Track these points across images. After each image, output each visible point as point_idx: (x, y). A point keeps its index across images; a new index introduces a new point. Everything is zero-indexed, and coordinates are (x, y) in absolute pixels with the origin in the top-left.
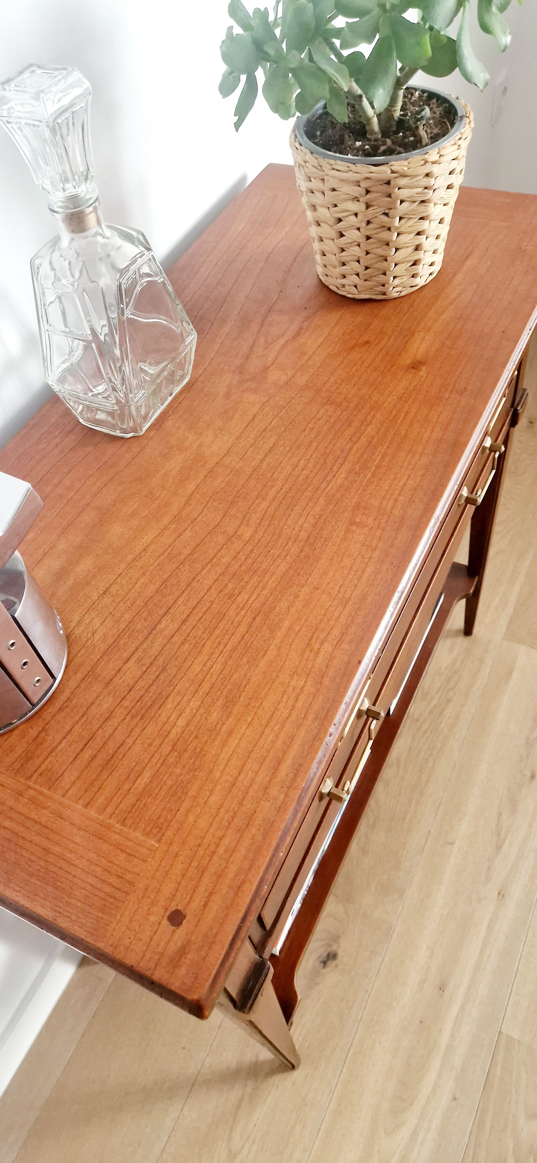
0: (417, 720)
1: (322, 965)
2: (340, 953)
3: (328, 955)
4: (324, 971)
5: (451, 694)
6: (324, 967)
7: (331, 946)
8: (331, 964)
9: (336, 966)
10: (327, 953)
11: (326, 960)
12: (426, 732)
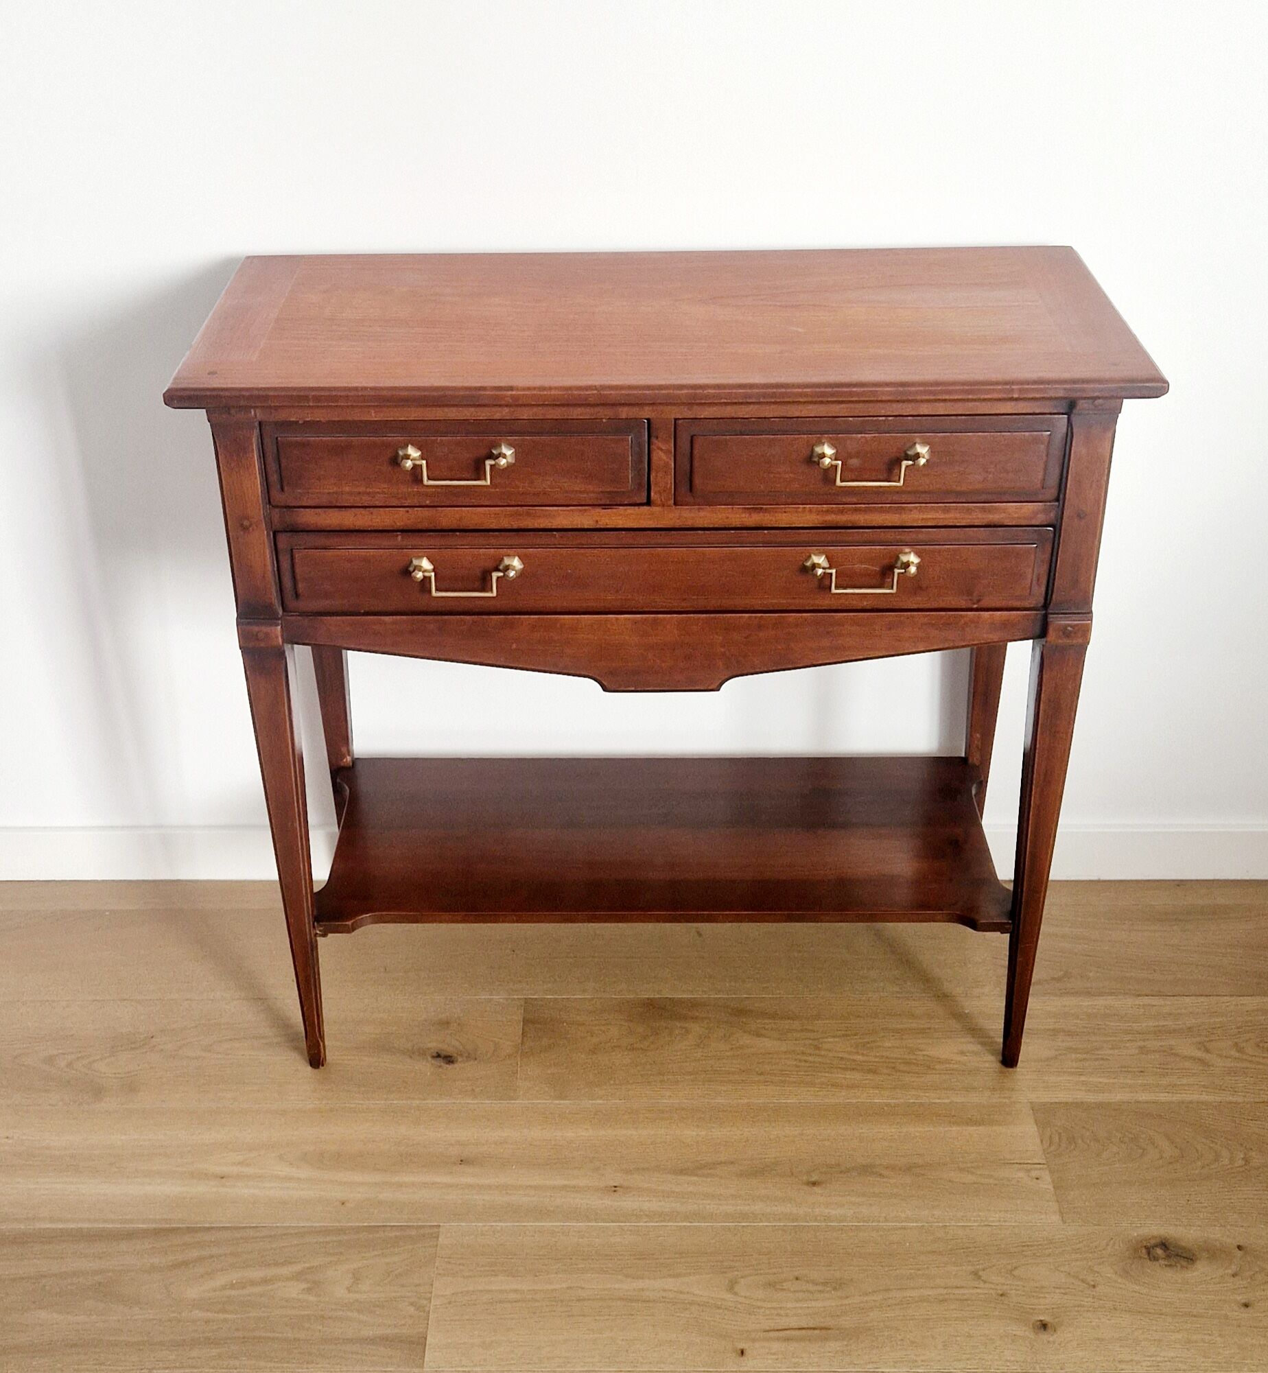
0: (819, 1049)
1: (435, 1054)
2: (456, 1065)
3: (450, 1057)
4: (430, 1059)
5: (885, 1071)
6: (433, 1057)
7: (461, 1055)
8: (439, 1062)
9: (440, 1067)
10: (449, 1054)
11: (442, 1055)
12: (806, 1061)
